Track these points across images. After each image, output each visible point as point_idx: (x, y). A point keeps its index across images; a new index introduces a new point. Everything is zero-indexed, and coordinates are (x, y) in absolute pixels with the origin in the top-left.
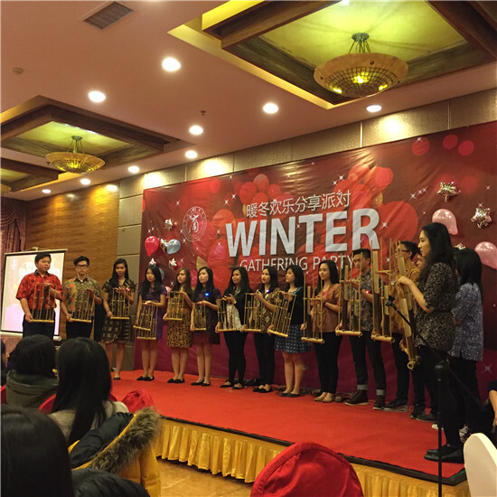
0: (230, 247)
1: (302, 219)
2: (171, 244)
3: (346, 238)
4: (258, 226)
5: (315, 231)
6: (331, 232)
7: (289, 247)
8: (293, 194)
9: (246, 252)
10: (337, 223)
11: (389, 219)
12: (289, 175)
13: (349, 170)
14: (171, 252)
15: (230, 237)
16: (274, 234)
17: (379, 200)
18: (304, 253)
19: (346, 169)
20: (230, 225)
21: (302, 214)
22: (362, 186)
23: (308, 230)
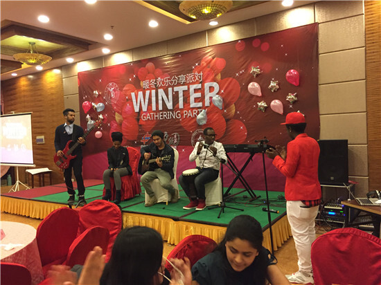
0: (135, 106)
1: (176, 89)
2: (99, 106)
3: (202, 99)
4: (150, 94)
5: (183, 95)
6: (193, 96)
7: (170, 105)
8: (170, 74)
9: (145, 109)
10: (196, 91)
11: (226, 85)
12: (166, 63)
13: (200, 60)
14: (99, 110)
15: (134, 101)
16: (160, 98)
17: (219, 77)
18: (178, 109)
19: (199, 59)
20: (134, 93)
21: (176, 86)
22: (209, 69)
23: (180, 95)
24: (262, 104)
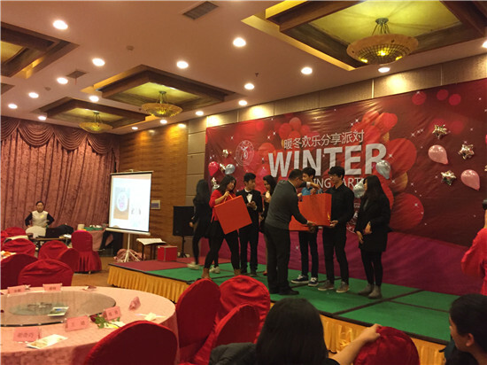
0: (272, 170)
1: (326, 151)
2: (228, 168)
3: (361, 165)
4: (293, 156)
5: (336, 159)
6: (348, 161)
8: (320, 132)
9: (284, 173)
10: (353, 154)
11: (394, 151)
12: (316, 118)
15: (271, 163)
16: (305, 161)
17: (387, 137)
19: (360, 115)
20: (272, 154)
21: (327, 147)
22: (373, 127)
23: (331, 159)
24: (448, 175)
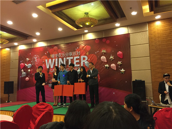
0: (47, 66)
1: (67, 58)
3: (80, 63)
4: (55, 60)
5: (71, 61)
6: (75, 62)
8: (65, 52)
9: (52, 67)
10: (77, 59)
11: (90, 58)
12: (63, 47)
13: (79, 46)
14: (28, 67)
15: (47, 63)
16: (60, 62)
17: (88, 54)
18: (68, 67)
20: (47, 60)
22: (83, 50)
23: (69, 61)
24: (107, 66)
